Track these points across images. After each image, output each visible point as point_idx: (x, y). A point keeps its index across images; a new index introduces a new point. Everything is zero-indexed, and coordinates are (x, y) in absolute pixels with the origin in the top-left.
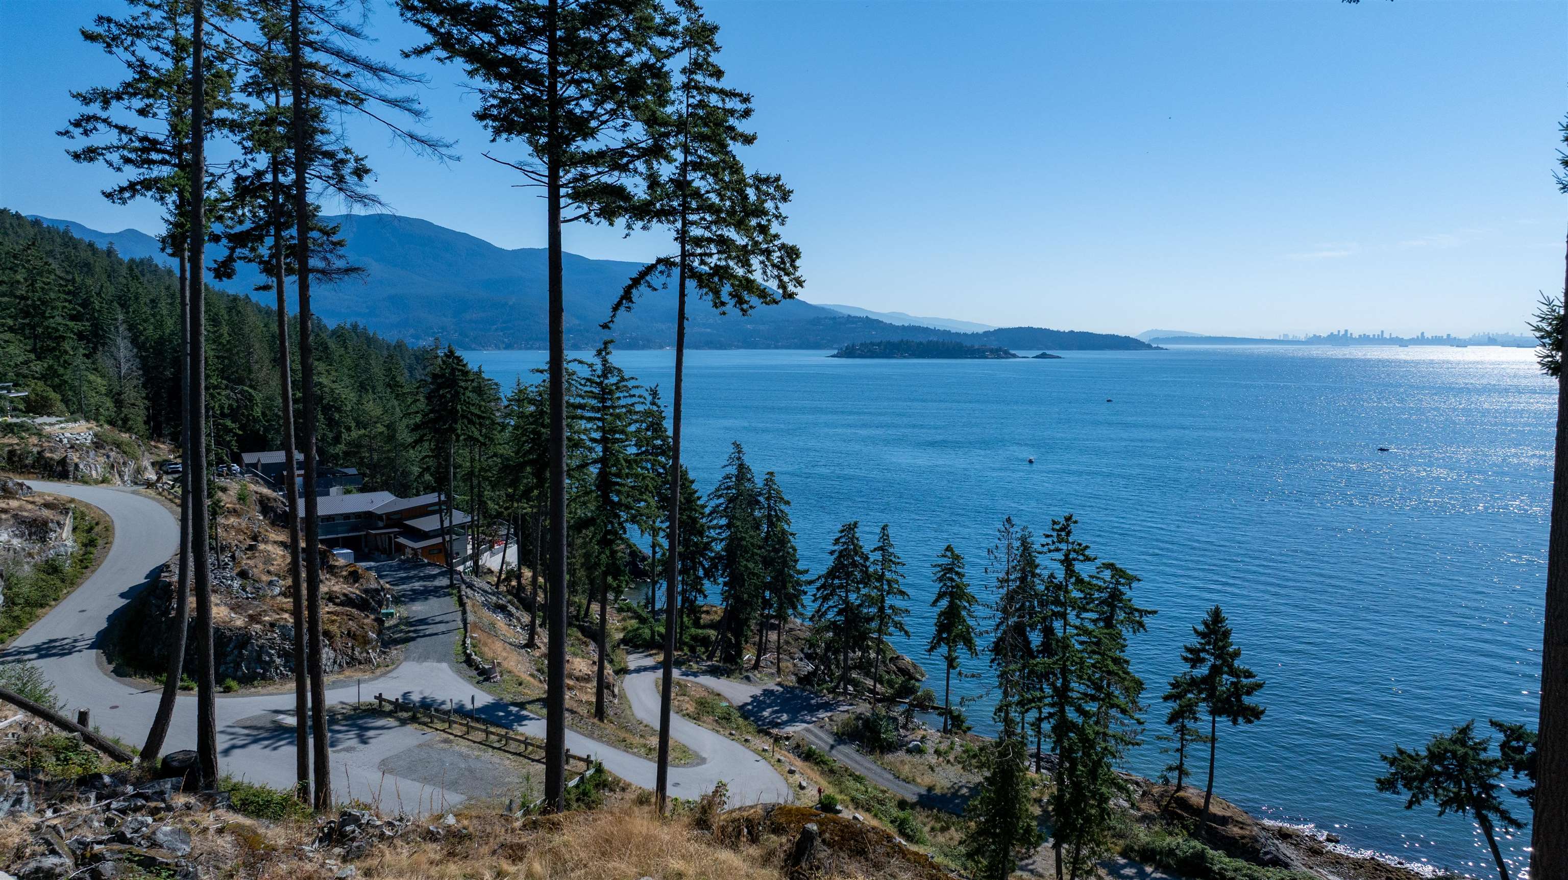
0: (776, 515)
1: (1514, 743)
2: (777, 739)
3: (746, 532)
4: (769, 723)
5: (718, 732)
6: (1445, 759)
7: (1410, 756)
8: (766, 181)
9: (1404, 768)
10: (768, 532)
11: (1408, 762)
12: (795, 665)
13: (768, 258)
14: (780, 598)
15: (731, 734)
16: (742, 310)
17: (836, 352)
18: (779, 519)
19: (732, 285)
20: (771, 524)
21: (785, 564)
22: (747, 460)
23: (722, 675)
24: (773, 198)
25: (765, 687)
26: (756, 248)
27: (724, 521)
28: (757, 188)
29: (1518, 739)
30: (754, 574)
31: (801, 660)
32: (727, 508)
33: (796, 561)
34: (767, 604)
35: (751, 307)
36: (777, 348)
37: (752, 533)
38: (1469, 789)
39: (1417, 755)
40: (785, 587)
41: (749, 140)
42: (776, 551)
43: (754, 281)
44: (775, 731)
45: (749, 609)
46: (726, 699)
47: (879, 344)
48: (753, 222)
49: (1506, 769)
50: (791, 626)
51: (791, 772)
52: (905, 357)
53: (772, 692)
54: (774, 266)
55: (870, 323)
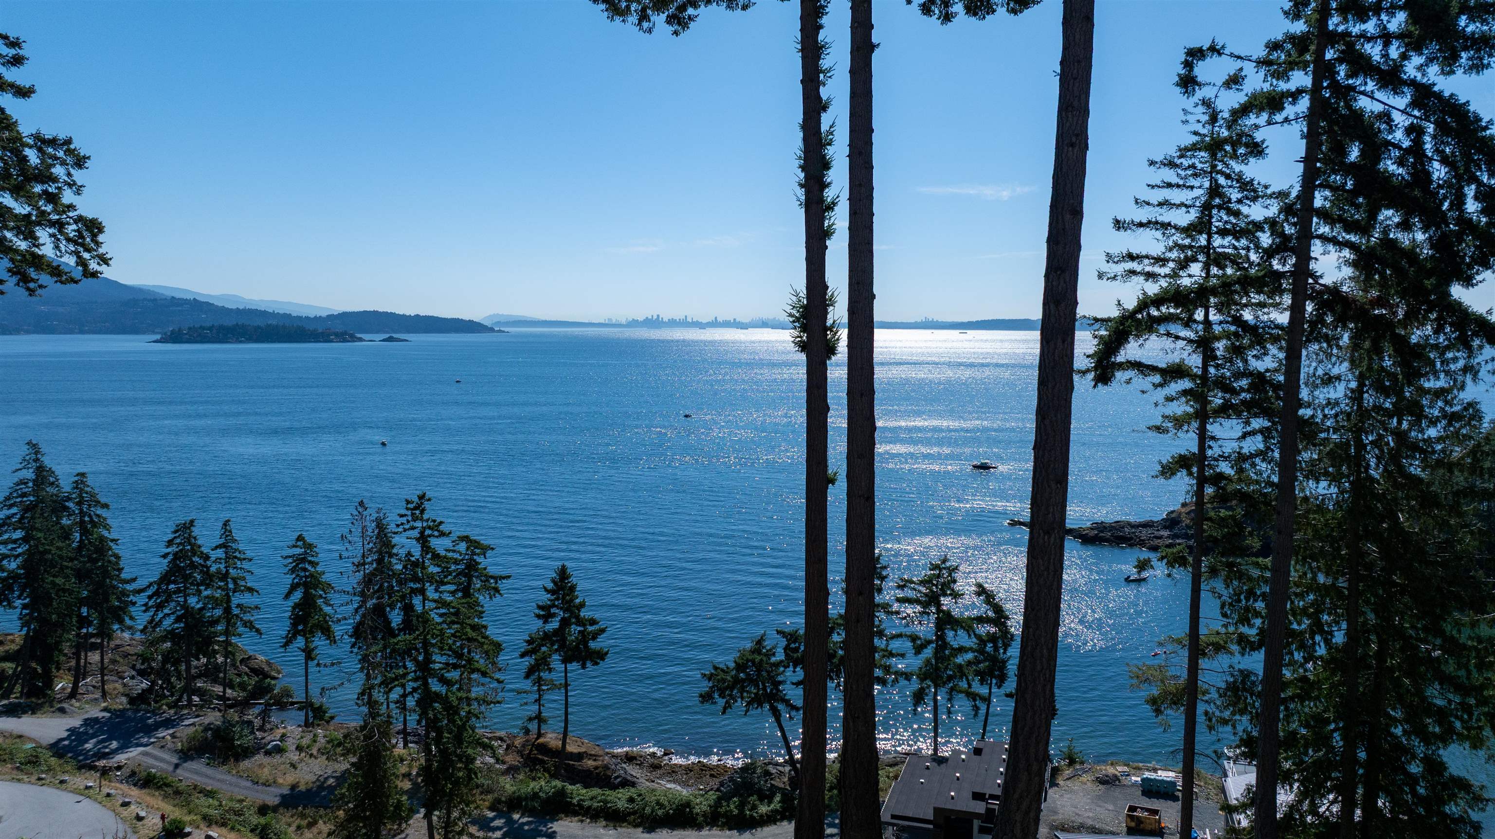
0: (92, 521)
1: (793, 646)
2: (105, 772)
3: (52, 544)
4: (94, 755)
5: (19, 780)
6: (747, 668)
7: (722, 670)
8: (53, 142)
9: (718, 681)
10: (81, 541)
11: (722, 675)
12: (125, 685)
13: (60, 231)
14: (100, 613)
15: (40, 779)
16: (28, 289)
17: (158, 337)
18: (94, 525)
20: (84, 532)
21: (106, 573)
23: (25, 712)
24: (63, 163)
25: (86, 716)
26: (43, 219)
27: (18, 534)
28: (40, 150)
29: (795, 642)
30: (64, 590)
31: (133, 678)
32: (22, 518)
33: (120, 570)
34: (84, 622)
35: (41, 286)
36: (82, 332)
37: (60, 544)
38: (764, 689)
39: (728, 668)
40: (107, 600)
41: (23, 92)
42: (94, 561)
43: (43, 256)
44: (102, 763)
45: (59, 631)
46: (31, 740)
47: (210, 328)
48: (38, 189)
49: (788, 667)
50: (118, 642)
51: (125, 804)
52: (241, 342)
53: (96, 720)
54: (69, 240)
55: (197, 306)
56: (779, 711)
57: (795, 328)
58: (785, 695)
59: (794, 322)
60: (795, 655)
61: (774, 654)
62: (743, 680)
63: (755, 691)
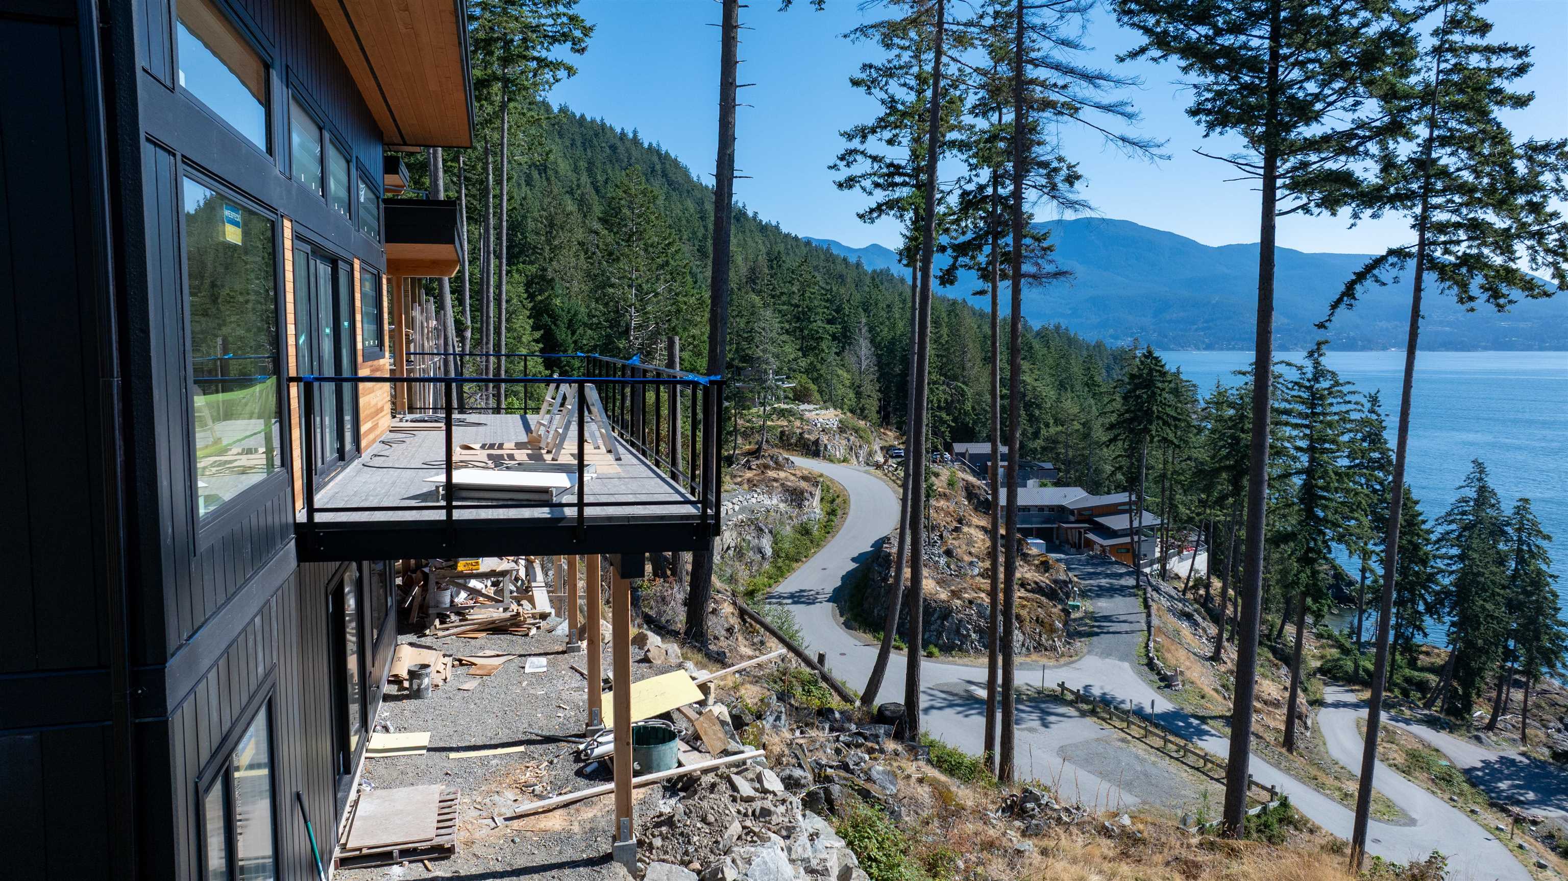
0: (1530, 551)
2: (1518, 820)
3: (1486, 567)
4: (1507, 798)
5: (1433, 792)
8: (1546, 148)
10: (1516, 570)
12: (1548, 736)
13: (1539, 243)
14: (1529, 650)
15: (1451, 799)
16: (1498, 305)
18: (1533, 555)
19: (1486, 276)
20: (1521, 561)
21: (1539, 610)
22: (1491, 482)
23: (1443, 728)
24: (1553, 169)
25: (1503, 754)
26: (1523, 231)
27: (1455, 551)
28: (1530, 159)
30: (1493, 617)
31: (1559, 731)
32: (1460, 536)
33: (1557, 610)
34: (1509, 655)
35: (1510, 302)
36: (1541, 349)
37: (1494, 569)
40: (1538, 639)
41: (1521, 102)
42: (1529, 594)
43: (1517, 270)
44: (1516, 809)
45: (1484, 658)
46: (1446, 757)
48: (1521, 200)
50: (1545, 687)
51: (1542, 866)
53: (1513, 762)
54: (1548, 251)
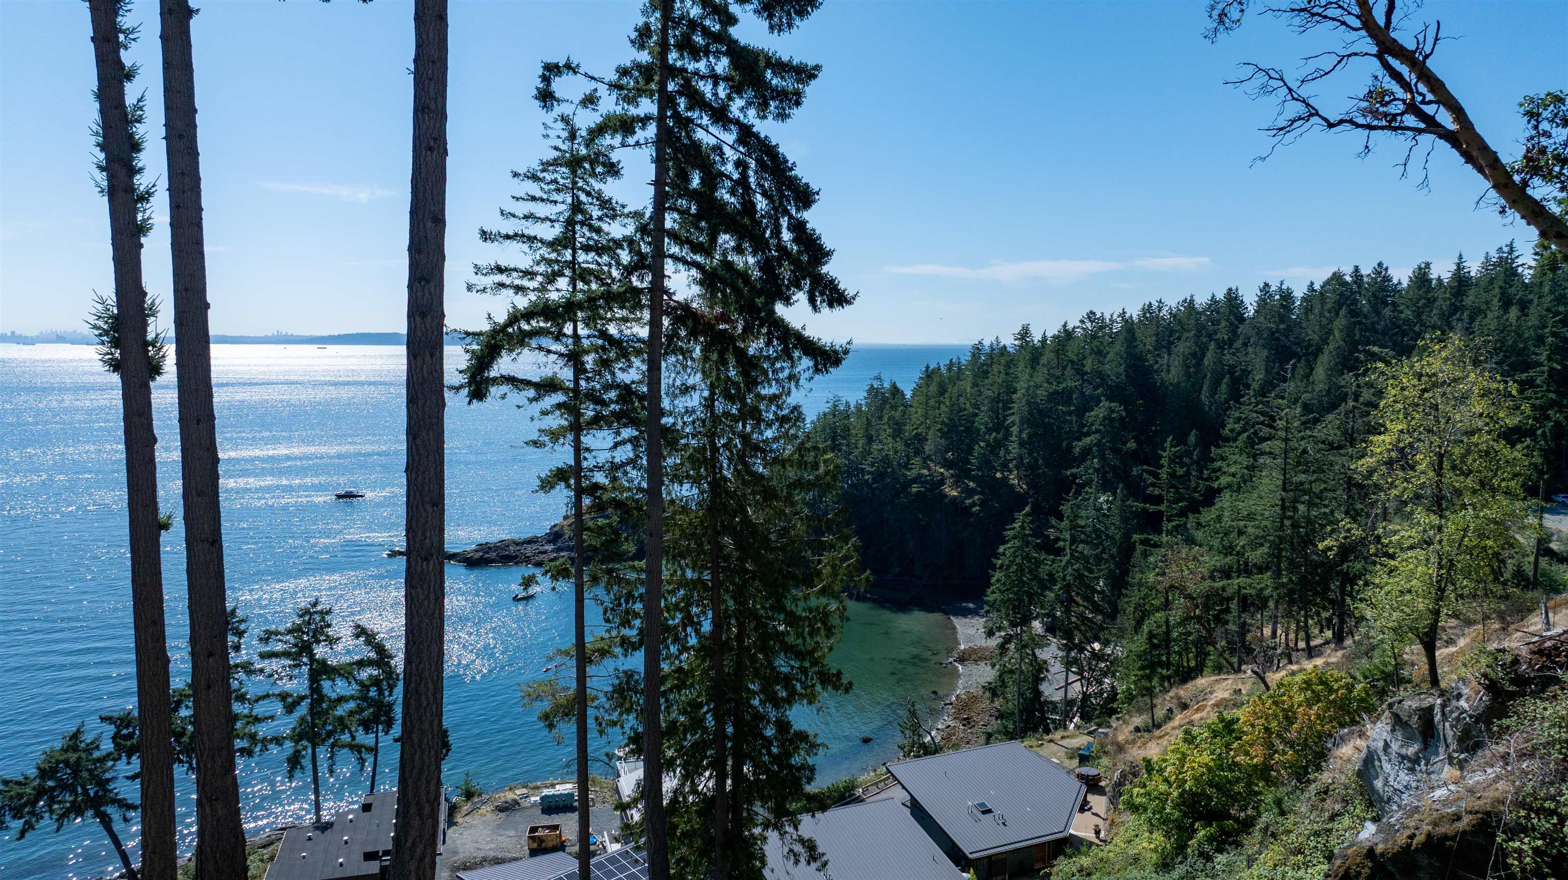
1: (125, 732)
7: (18, 783)
9: (11, 798)
11: (17, 789)
29: (127, 727)
56: (108, 816)
57: (103, 343)
58: (117, 794)
59: (100, 335)
60: (129, 743)
61: (98, 747)
62: (53, 789)
63: (71, 799)
